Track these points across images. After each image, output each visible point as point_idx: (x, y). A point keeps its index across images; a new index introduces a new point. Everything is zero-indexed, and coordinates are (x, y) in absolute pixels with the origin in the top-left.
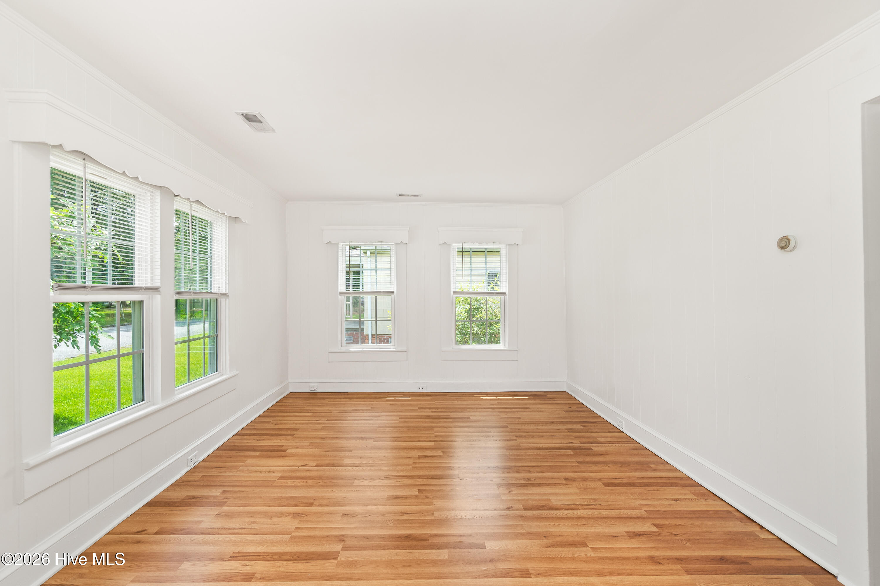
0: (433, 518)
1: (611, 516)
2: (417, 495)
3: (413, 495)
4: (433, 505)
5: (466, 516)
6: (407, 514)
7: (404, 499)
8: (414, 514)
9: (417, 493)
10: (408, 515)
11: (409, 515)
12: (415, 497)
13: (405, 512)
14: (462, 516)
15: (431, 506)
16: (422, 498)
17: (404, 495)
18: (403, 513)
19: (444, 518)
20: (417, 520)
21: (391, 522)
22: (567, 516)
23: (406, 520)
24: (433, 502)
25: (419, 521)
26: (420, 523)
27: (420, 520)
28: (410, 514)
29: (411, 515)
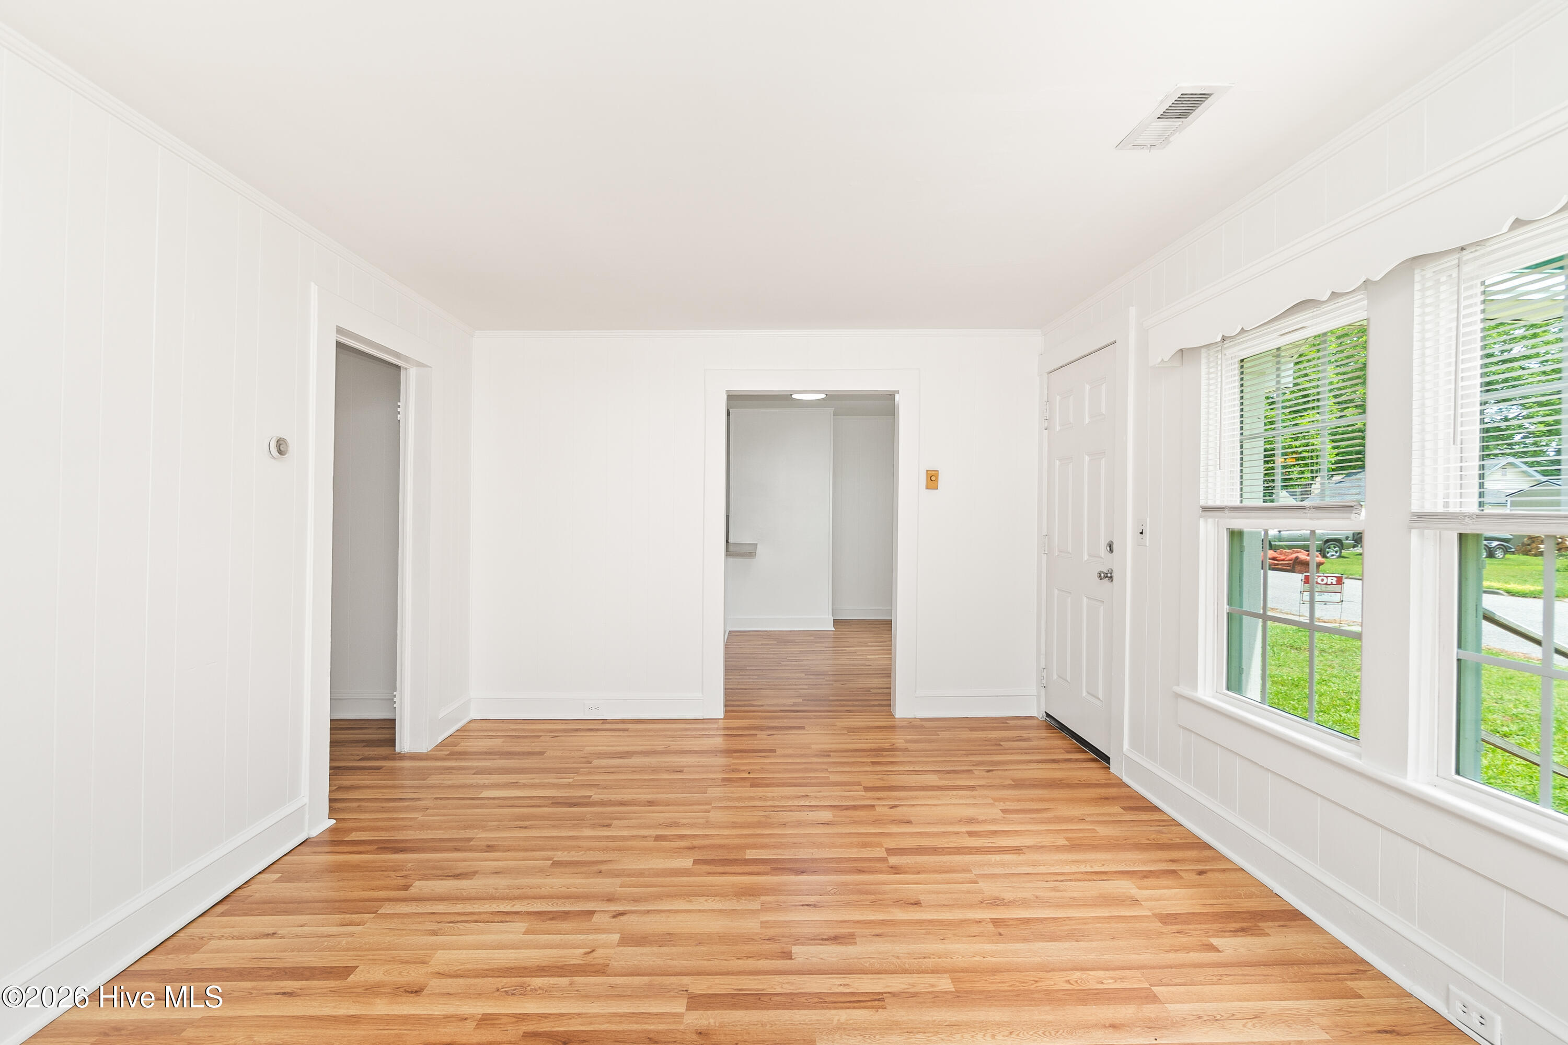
0: (763, 898)
1: (452, 902)
2: (795, 945)
3: (803, 944)
4: (762, 922)
5: (706, 900)
6: (807, 905)
7: (819, 935)
8: (796, 906)
9: (795, 949)
10: (807, 903)
11: (804, 903)
12: (797, 941)
13: (811, 908)
14: (714, 900)
15: (764, 919)
16: (783, 937)
17: (821, 945)
18: (815, 906)
19: (743, 898)
20: (790, 895)
21: (832, 892)
22: (529, 901)
23: (807, 895)
24: (761, 927)
25: (785, 893)
26: (784, 890)
27: (785, 895)
28: (803, 905)
29: (801, 904)
